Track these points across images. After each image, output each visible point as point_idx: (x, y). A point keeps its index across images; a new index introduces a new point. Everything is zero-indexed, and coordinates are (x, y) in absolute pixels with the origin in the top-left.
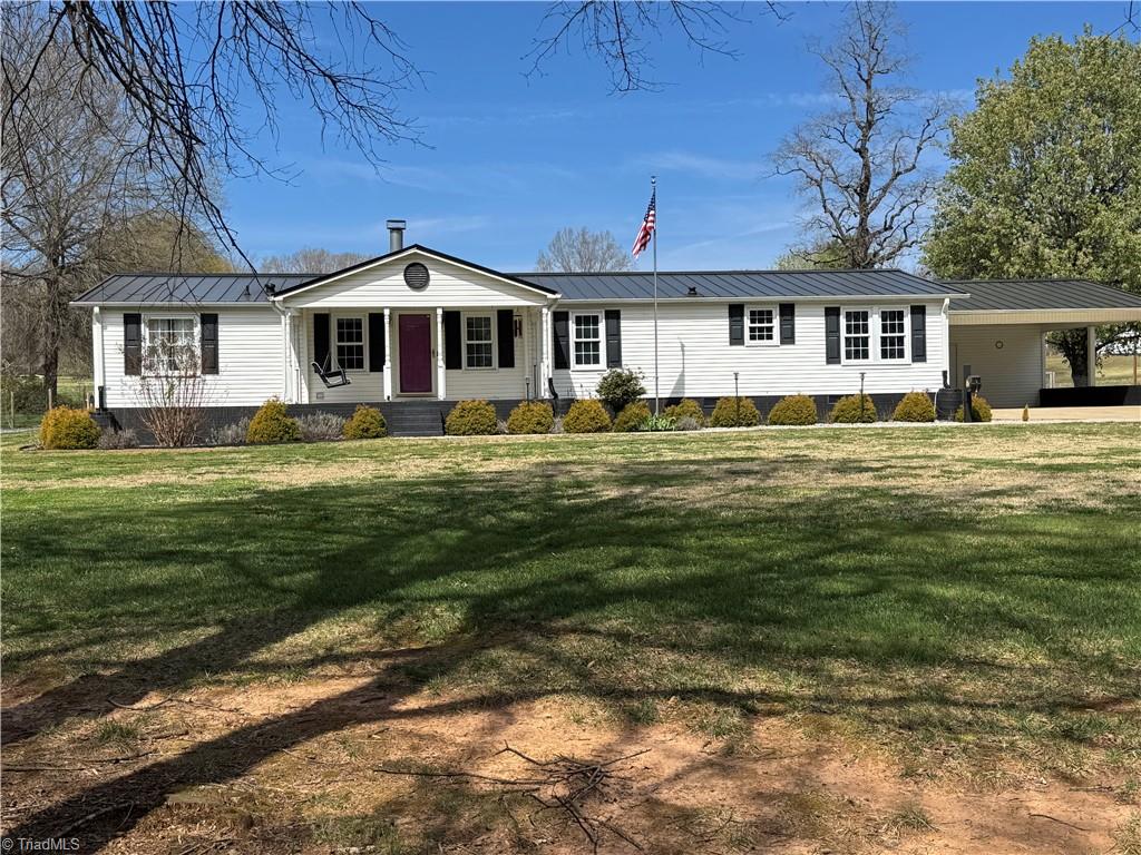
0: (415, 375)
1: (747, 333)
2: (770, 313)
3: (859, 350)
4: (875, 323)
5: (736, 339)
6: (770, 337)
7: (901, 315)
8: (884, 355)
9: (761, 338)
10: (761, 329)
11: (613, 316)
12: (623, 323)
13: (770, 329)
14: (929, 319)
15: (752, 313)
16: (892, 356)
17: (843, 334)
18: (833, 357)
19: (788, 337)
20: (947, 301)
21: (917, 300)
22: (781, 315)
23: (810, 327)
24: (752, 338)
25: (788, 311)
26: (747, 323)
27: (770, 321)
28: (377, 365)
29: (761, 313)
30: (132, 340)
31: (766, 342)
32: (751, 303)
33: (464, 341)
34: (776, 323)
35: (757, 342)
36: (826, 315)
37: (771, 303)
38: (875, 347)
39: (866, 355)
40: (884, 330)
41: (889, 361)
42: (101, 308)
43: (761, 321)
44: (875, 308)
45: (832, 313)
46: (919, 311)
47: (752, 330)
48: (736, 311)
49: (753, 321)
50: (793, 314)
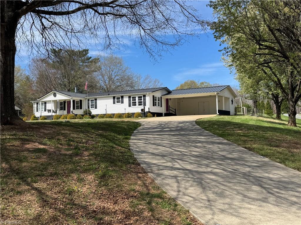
0: (69, 112)
1: (116, 102)
2: (120, 98)
3: (134, 104)
4: (137, 99)
5: (114, 103)
6: (120, 102)
7: (142, 97)
8: (139, 105)
9: (119, 102)
10: (119, 101)
11: (96, 99)
12: (97, 101)
13: (120, 101)
14: (146, 98)
15: (117, 98)
16: (140, 105)
17: (132, 101)
18: (130, 106)
19: (122, 102)
20: (148, 94)
21: (144, 94)
22: (121, 98)
23: (126, 100)
24: (117, 102)
25: (122, 97)
26: (116, 100)
27: (120, 99)
28: (65, 110)
29: (118, 98)
30: (37, 106)
31: (119, 103)
32: (116, 96)
33: (76, 105)
34: (120, 100)
35: (118, 103)
36: (129, 98)
37: (120, 96)
38: (137, 104)
39: (136, 105)
40: (139, 100)
41: (140, 106)
42: (34, 102)
43: (118, 99)
44: (137, 96)
45: (130, 97)
46: (144, 96)
47: (117, 101)
48: (114, 98)
49: (117, 99)
50: (123, 98)
